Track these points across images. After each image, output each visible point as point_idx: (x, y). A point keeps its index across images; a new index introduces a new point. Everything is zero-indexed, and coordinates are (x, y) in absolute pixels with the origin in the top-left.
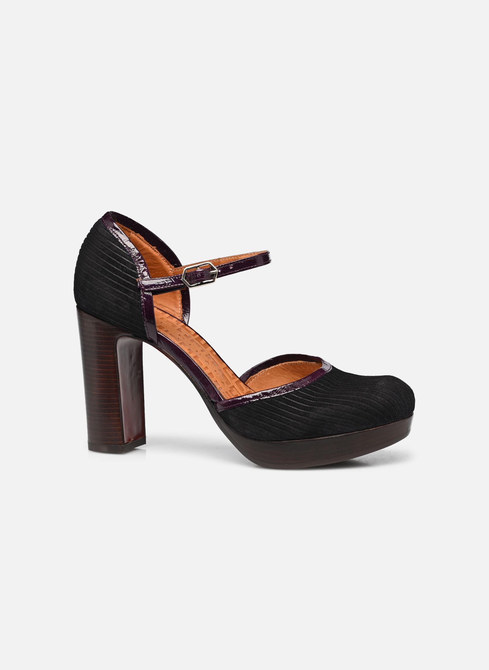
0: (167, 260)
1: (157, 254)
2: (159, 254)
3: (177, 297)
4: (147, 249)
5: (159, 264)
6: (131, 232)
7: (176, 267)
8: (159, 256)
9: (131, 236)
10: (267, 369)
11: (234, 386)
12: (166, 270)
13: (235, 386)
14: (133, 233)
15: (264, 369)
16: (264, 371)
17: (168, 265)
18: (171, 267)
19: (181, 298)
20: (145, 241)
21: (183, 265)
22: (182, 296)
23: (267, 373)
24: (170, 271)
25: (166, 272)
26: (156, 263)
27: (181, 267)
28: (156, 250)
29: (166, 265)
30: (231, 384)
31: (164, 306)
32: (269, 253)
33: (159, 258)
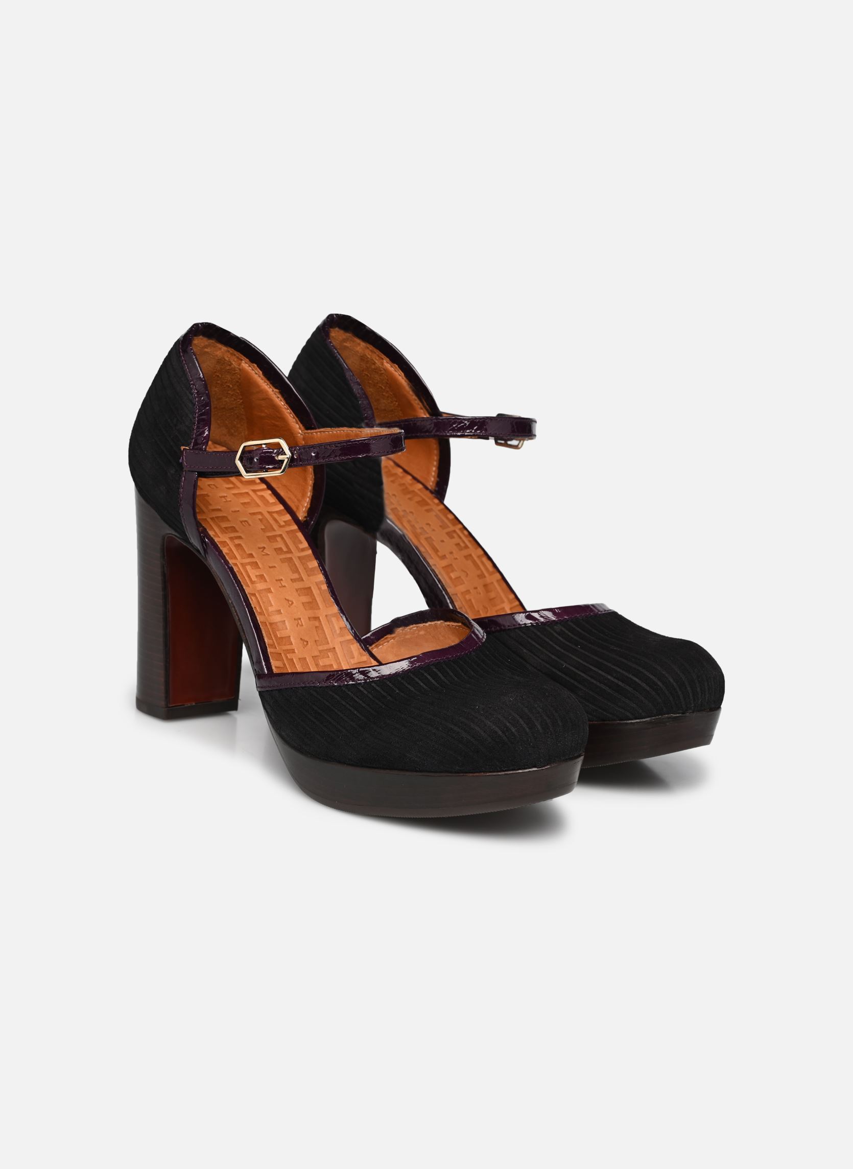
0: (296, 415)
2: (283, 404)
3: (308, 479)
4: (266, 392)
5: (283, 420)
6: (242, 360)
7: (307, 428)
8: (282, 406)
9: (241, 367)
10: (421, 625)
11: (334, 648)
12: (292, 431)
13: (337, 649)
14: (246, 363)
15: (415, 624)
16: (415, 627)
17: (297, 423)
18: (300, 428)
19: (313, 482)
20: (264, 378)
22: (315, 479)
23: (419, 631)
24: (299, 435)
25: (292, 434)
26: (279, 418)
27: (317, 430)
28: (279, 396)
29: (293, 424)
30: (329, 644)
31: (289, 490)
33: (284, 410)
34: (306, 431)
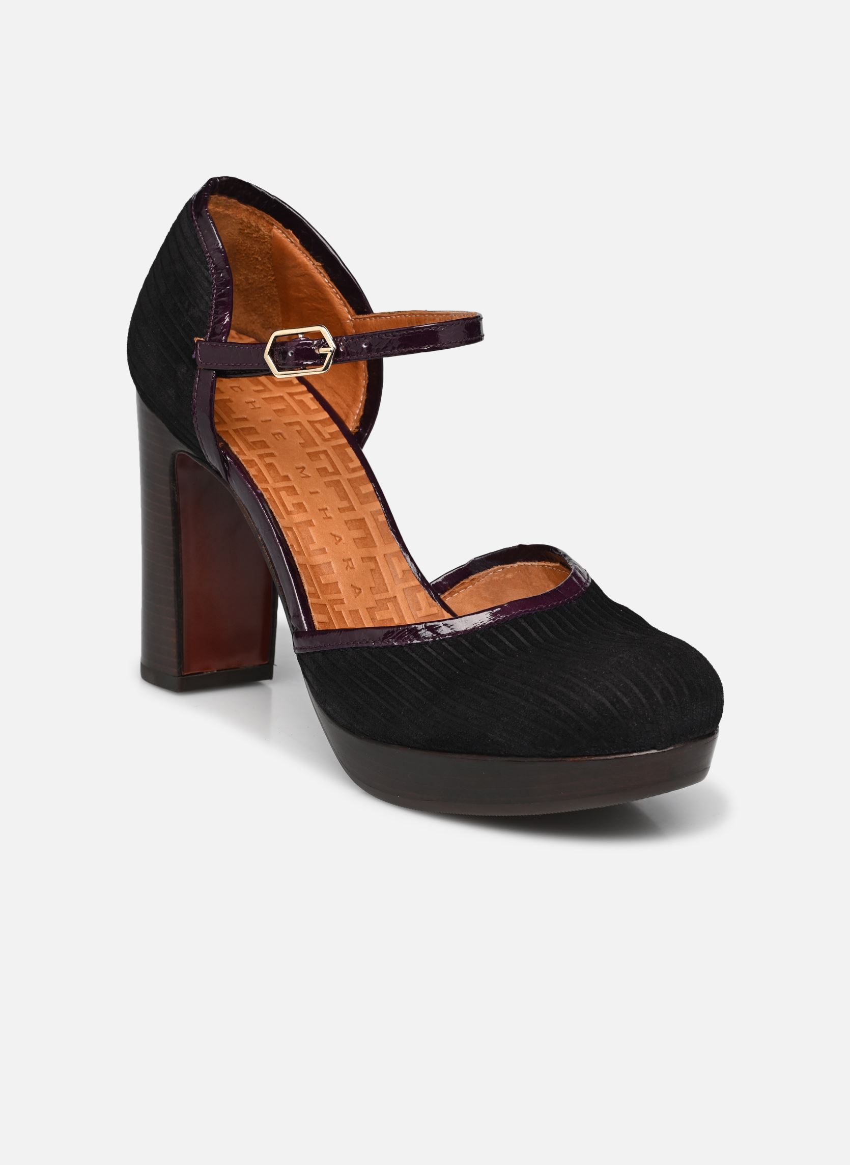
0: (343, 295)
1: (324, 280)
2: (327, 281)
3: (361, 378)
4: (306, 265)
5: (327, 301)
6: (273, 225)
7: (358, 313)
8: (326, 284)
9: (272, 233)
12: (339, 316)
14: (278, 228)
17: (345, 306)
18: (349, 312)
19: (367, 383)
20: (302, 248)
21: (374, 312)
22: (369, 379)
23: (506, 574)
24: (349, 321)
25: (339, 320)
26: (322, 299)
27: (371, 315)
28: (322, 271)
29: (340, 307)
31: (337, 393)
32: (482, 318)
33: (328, 289)
34: (357, 316)
